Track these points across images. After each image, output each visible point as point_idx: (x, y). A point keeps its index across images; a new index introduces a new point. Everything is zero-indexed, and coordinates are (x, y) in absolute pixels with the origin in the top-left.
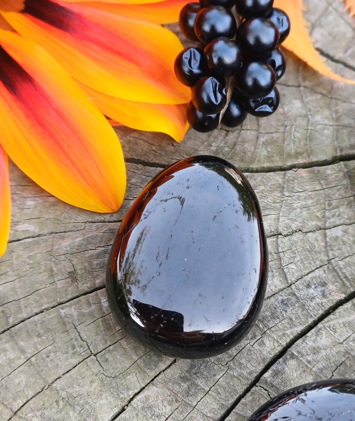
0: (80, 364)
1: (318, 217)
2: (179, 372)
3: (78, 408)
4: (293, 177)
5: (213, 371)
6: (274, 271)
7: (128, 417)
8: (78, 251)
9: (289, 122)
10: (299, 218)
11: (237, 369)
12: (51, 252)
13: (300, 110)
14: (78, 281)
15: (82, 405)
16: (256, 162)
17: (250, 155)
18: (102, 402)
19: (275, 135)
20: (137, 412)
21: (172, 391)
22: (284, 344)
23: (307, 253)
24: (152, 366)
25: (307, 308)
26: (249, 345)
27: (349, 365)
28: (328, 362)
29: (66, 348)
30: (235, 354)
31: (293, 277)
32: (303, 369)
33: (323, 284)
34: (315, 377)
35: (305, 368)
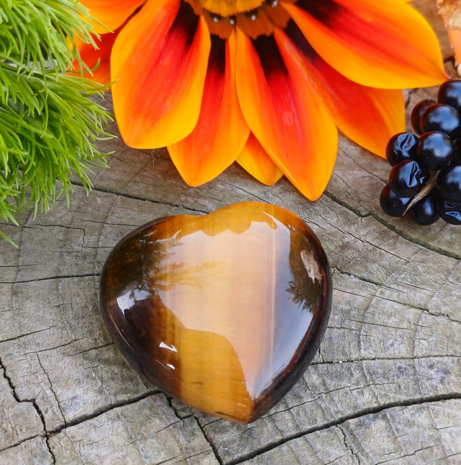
5: (304, 394)
6: (405, 338)
10: (452, 305)
11: (327, 402)
16: (436, 242)
17: (433, 234)
22: (382, 403)
23: (445, 338)
25: (420, 384)
26: (348, 388)
27: (435, 453)
28: (416, 440)
30: (331, 389)
31: (421, 352)
32: (389, 434)
33: (447, 372)
34: (396, 447)
35: (391, 434)
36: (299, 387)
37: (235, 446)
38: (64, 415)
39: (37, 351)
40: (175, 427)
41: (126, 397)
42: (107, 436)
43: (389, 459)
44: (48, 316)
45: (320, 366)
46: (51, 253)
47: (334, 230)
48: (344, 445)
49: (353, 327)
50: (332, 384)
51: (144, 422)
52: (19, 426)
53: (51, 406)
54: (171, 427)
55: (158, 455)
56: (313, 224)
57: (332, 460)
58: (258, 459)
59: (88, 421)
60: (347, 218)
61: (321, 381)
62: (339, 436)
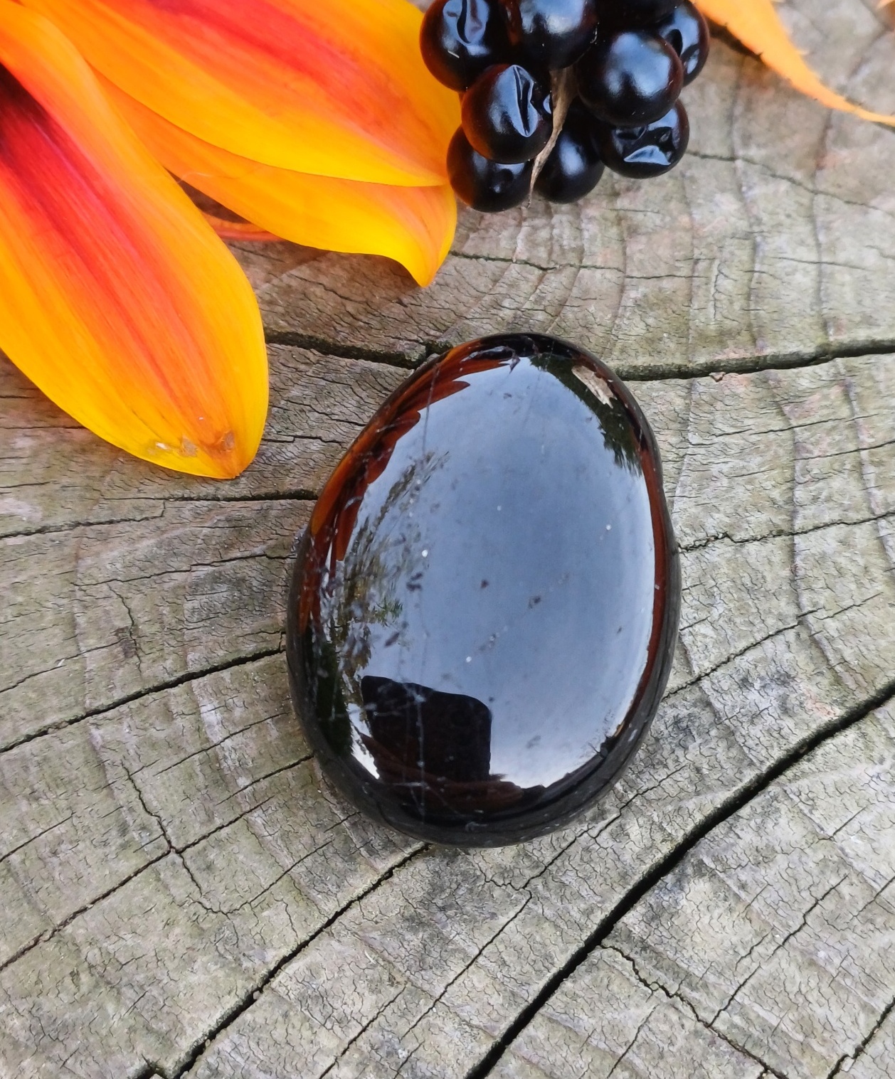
0: (139, 875)
1: (774, 502)
2: (402, 903)
3: (129, 994)
4: (711, 394)
5: (490, 903)
7: (260, 1021)
8: (143, 574)
9: (705, 251)
10: (724, 503)
11: (554, 898)
12: (73, 574)
13: (733, 220)
14: (141, 654)
15: (141, 987)
16: (616, 353)
17: (601, 335)
18: (193, 979)
19: (666, 284)
20: (286, 1007)
21: (380, 954)
22: (680, 837)
23: (745, 595)
24: (330, 886)
25: (741, 740)
26: (586, 835)
27: (847, 897)
28: (794, 888)
29: (103, 831)
30: (549, 859)
31: (706, 657)
32: (727, 903)
33: (785, 679)
34: (757, 928)
35: (732, 901)
36: (470, 891)
43: (755, 966)
48: (641, 985)
50: (543, 845)
57: (631, 1040)
60: (378, 387)
61: (515, 849)
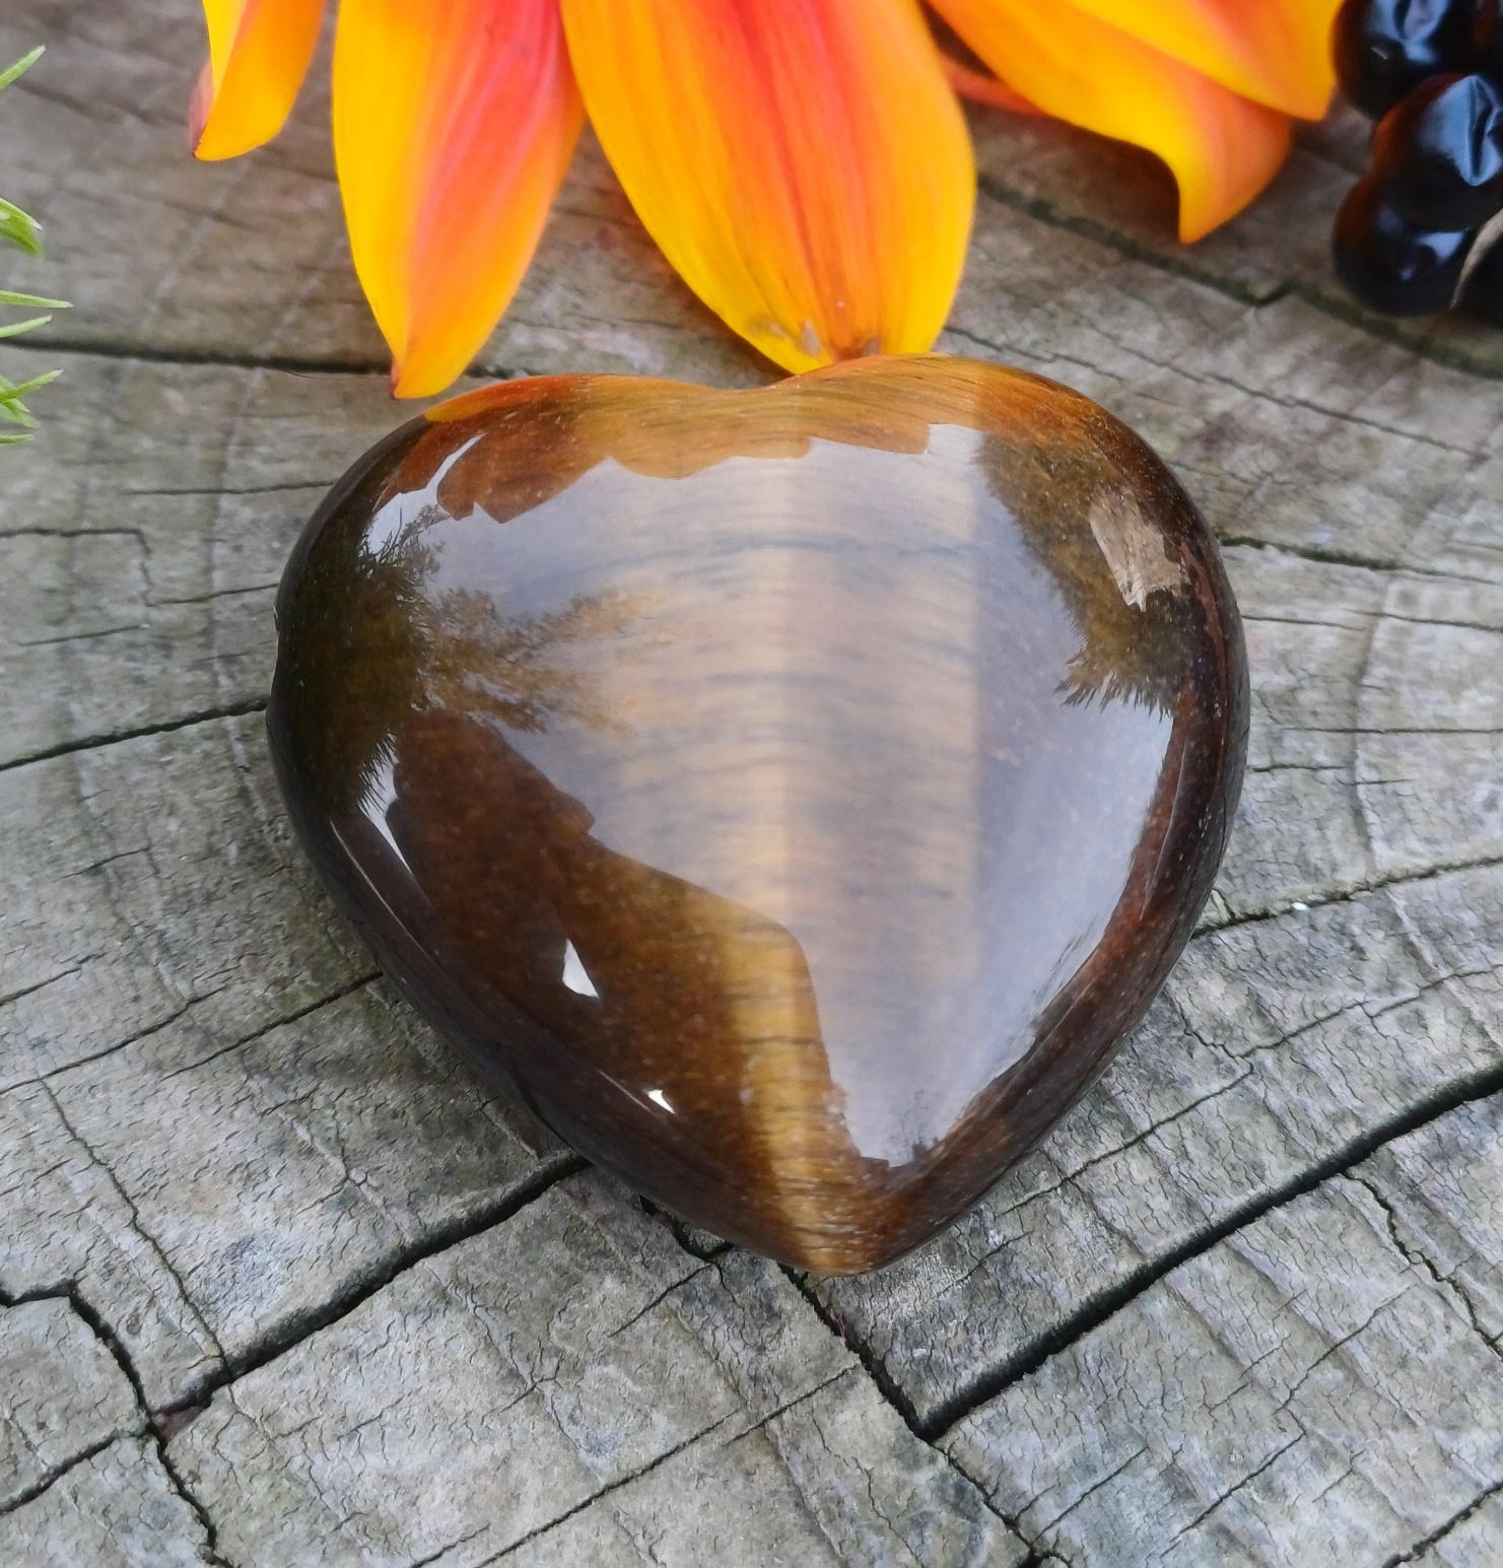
5: (1186, 1064)
11: (1287, 1084)
26: (1358, 1009)
36: (1159, 1040)
37: (952, 1333)
38: (212, 1327)
39: (42, 1073)
40: (688, 1299)
41: (458, 1206)
42: (411, 1384)
44: (59, 919)
45: (1224, 937)
46: (20, 651)
47: (1158, 375)
48: (1396, 1250)
49: (1321, 758)
50: (1289, 1005)
51: (554, 1297)
52: (29, 1408)
53: (152, 1301)
54: (674, 1301)
55: (642, 1427)
56: (1071, 366)
57: (1361, 1323)
58: (1059, 1371)
59: (318, 1335)
60: (1199, 320)
61: (1244, 1000)
62: (1367, 1214)
